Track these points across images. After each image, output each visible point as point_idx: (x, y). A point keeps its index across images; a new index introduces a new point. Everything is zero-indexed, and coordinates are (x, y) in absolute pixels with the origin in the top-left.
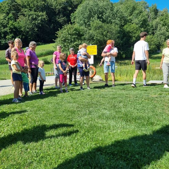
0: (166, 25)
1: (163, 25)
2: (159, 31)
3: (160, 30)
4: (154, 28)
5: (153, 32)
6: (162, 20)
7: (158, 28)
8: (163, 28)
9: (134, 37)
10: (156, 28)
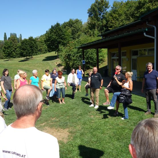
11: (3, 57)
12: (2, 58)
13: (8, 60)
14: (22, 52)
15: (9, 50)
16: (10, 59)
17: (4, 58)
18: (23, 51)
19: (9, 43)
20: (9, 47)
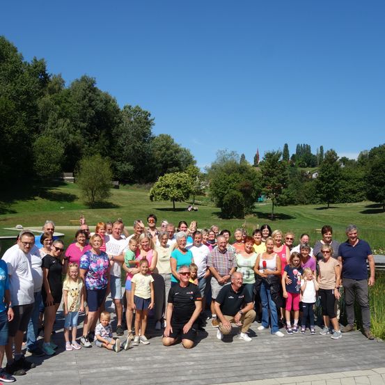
0: (66, 116)
1: (60, 116)
2: (51, 128)
3: (53, 124)
4: (40, 116)
5: (38, 127)
6: (58, 103)
7: (50, 120)
8: (61, 121)
9: (9, 133)
10: (45, 118)
11: (305, 199)
12: (303, 203)
13: (326, 208)
14: (374, 189)
15: (331, 185)
16: (331, 205)
17: (308, 201)
18: (377, 188)
19: (333, 168)
20: (333, 177)
